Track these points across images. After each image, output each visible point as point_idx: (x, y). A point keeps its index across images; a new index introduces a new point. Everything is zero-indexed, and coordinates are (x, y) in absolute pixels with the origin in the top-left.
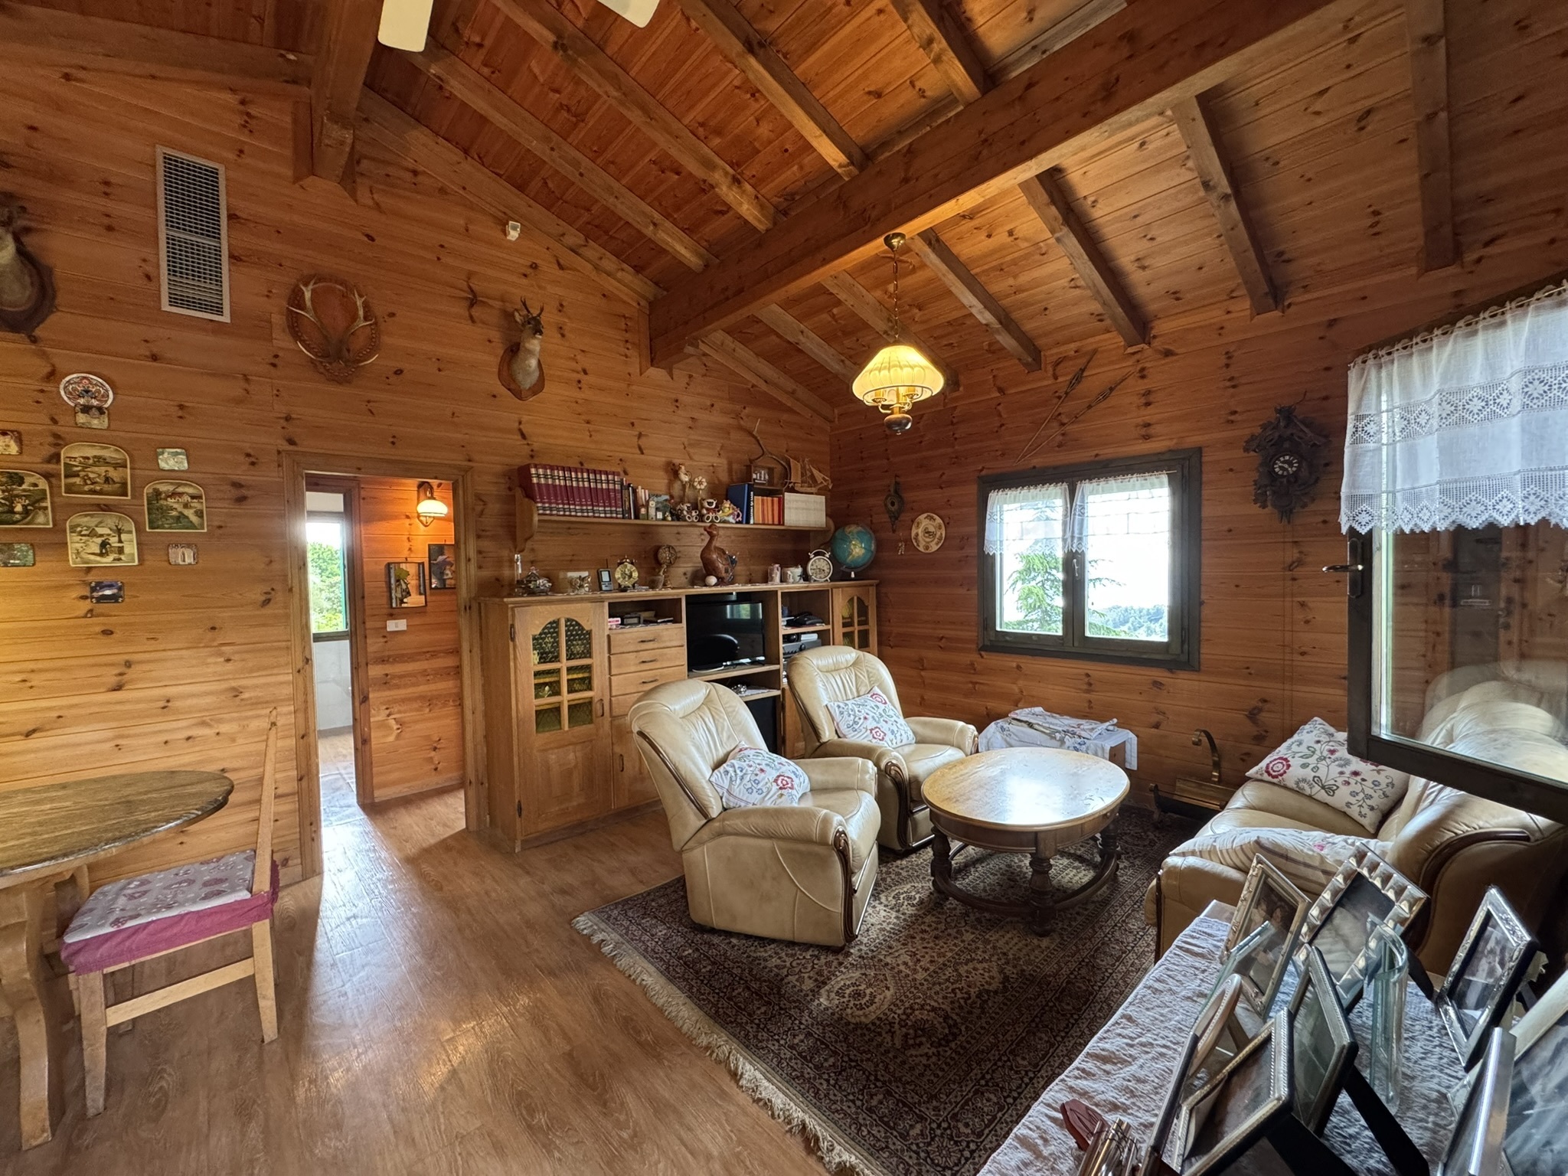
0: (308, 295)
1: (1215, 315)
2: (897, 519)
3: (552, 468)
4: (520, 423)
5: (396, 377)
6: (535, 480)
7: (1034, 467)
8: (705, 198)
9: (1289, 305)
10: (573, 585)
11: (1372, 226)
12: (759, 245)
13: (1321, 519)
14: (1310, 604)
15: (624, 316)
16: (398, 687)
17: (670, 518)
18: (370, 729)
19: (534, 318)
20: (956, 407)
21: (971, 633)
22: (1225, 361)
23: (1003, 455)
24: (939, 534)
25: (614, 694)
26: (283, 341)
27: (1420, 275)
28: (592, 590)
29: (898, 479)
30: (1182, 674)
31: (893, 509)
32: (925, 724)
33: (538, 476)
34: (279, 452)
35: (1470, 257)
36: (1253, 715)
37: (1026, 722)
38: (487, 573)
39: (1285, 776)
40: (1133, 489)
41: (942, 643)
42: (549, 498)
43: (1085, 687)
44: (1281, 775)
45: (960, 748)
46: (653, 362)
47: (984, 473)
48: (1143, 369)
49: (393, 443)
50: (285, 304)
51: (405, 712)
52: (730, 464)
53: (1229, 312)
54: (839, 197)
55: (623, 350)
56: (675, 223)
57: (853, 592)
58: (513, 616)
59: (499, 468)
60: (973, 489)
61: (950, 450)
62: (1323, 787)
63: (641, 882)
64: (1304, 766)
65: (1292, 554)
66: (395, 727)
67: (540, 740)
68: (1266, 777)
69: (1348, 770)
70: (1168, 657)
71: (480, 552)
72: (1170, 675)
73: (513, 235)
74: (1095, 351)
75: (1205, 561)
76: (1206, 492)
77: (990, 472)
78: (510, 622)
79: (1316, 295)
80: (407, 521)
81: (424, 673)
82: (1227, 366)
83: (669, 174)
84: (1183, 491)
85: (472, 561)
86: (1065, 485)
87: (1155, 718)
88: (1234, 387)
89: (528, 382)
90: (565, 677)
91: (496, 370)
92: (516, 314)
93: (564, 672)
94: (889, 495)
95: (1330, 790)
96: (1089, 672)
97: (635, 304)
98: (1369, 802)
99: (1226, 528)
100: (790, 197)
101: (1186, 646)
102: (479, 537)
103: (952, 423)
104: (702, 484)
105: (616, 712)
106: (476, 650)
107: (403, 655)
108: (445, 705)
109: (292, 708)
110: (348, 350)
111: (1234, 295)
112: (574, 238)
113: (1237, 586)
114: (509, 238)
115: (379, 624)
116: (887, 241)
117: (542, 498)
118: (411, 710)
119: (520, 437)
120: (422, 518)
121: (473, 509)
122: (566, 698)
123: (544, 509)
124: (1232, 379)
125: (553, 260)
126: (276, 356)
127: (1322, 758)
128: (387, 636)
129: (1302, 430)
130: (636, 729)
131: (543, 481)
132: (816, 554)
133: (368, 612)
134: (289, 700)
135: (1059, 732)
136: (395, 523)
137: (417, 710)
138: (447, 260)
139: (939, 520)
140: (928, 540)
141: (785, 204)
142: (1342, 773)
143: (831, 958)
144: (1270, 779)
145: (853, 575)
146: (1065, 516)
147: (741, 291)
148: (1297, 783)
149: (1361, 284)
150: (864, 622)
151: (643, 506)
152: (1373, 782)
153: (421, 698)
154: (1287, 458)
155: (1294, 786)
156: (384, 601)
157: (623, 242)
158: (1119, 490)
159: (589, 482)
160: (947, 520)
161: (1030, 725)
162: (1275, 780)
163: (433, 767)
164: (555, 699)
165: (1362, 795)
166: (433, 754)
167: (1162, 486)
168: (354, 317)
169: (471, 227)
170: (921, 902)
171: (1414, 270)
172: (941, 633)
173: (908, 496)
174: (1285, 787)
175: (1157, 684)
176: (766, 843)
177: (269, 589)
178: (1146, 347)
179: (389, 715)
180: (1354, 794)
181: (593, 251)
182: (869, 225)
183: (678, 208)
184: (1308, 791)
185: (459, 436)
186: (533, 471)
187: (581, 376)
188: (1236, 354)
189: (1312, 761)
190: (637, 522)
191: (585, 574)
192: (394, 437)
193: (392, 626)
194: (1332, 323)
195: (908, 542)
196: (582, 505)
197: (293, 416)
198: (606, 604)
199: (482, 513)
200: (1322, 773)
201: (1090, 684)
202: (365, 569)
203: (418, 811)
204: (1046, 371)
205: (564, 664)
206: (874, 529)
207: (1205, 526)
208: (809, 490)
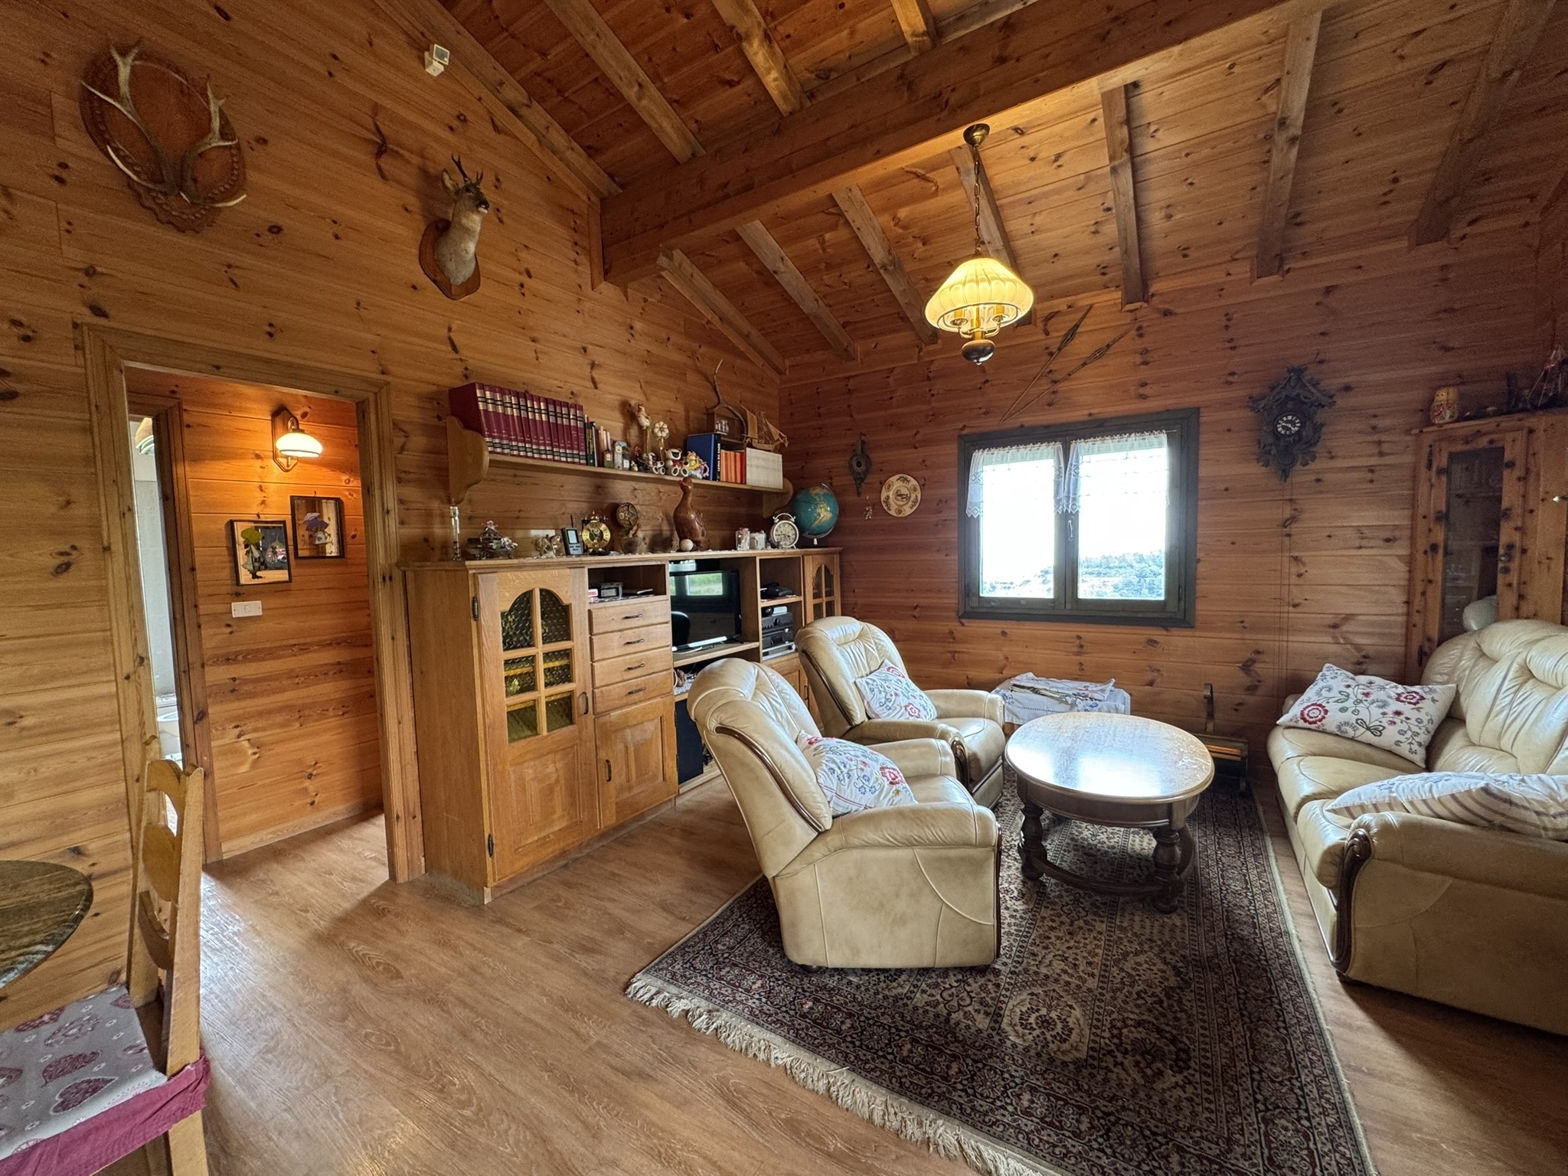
0: (124, 73)
1: (1217, 276)
2: (862, 480)
3: (503, 392)
4: (450, 329)
5: (270, 236)
6: (481, 406)
7: (1022, 426)
8: (715, 57)
9: (1288, 271)
10: (538, 547)
11: (1385, 194)
12: (778, 132)
13: (1314, 477)
14: (1304, 559)
15: (572, 211)
16: (252, 695)
17: (636, 469)
18: (211, 756)
19: (474, 185)
20: (932, 361)
21: (951, 600)
22: (1225, 323)
23: (986, 413)
24: (913, 497)
25: (597, 684)
26: (74, 143)
27: (1410, 249)
28: (558, 552)
29: (863, 438)
30: (1175, 631)
31: (859, 470)
32: (946, 696)
33: (485, 401)
34: (76, 326)
35: (1456, 234)
36: (1247, 666)
37: (1029, 688)
38: (414, 531)
39: (1324, 721)
40: (1132, 448)
41: (916, 613)
42: (500, 432)
43: (1076, 649)
44: (1320, 720)
45: (991, 718)
46: (606, 274)
47: (965, 432)
48: (1140, 328)
49: (271, 335)
50: (77, 82)
51: (263, 729)
52: (687, 410)
53: (1229, 274)
54: (901, 77)
55: (573, 255)
56: (662, 90)
57: (820, 559)
58: (476, 585)
59: (425, 389)
60: (952, 450)
61: (925, 407)
62: (1368, 729)
63: (684, 919)
64: (1343, 710)
65: (1288, 512)
66: (250, 752)
67: (513, 750)
68: (1301, 723)
69: (1390, 710)
70: (1163, 615)
71: (401, 502)
72: (1165, 633)
73: (436, 68)
74: (1091, 307)
75: (1201, 518)
76: (1203, 452)
77: (975, 430)
78: (472, 595)
79: (1314, 262)
80: (258, 463)
81: (291, 675)
82: (1227, 327)
83: (675, 14)
84: (1182, 449)
85: (392, 514)
86: (1059, 445)
87: (1149, 676)
88: (1233, 348)
89: (462, 273)
90: (541, 666)
91: (416, 252)
92: (446, 177)
93: (540, 659)
94: (854, 456)
95: (1377, 731)
96: (1080, 634)
97: (585, 198)
98: (1417, 739)
99: (1223, 487)
100: (824, 74)
101: (1182, 603)
102: (399, 480)
103: (929, 379)
104: (663, 431)
105: (600, 708)
106: (401, 636)
107: (258, 651)
108: (323, 715)
109: (118, 736)
110: (195, 181)
111: (1236, 257)
112: (514, 92)
113: (1233, 543)
114: (429, 70)
115: (220, 608)
116: (968, 135)
117: (490, 430)
118: (272, 726)
119: (450, 349)
120: (280, 459)
121: (391, 442)
122: (543, 693)
123: (494, 445)
124: (1231, 340)
125: (487, 117)
126: (64, 166)
127: (1358, 702)
128: (233, 625)
129: (1310, 391)
130: (712, 724)
131: (491, 408)
132: (781, 519)
133: (200, 591)
134: (112, 723)
135: (1069, 696)
136: (236, 465)
137: (282, 726)
138: (340, 77)
139: (913, 482)
140: (901, 503)
141: (816, 83)
142: (1384, 714)
143: (981, 981)
144: (1307, 725)
145: (816, 542)
146: (1058, 476)
147: (749, 187)
148: (1339, 727)
149: (1357, 254)
150: (829, 593)
151: (608, 451)
152: (1417, 720)
153: (288, 708)
154: (1290, 418)
155: (1335, 730)
156: (226, 574)
157: (581, 108)
158: (1117, 450)
159: (548, 414)
160: (922, 482)
161: (1035, 691)
162: (1313, 726)
163: (309, 801)
164: (528, 696)
165: (1409, 734)
166: (307, 783)
167: (1160, 445)
168: (205, 131)
169: (375, 40)
170: (1020, 892)
171: (1404, 244)
172: (915, 602)
173: (875, 456)
174: (1324, 732)
175: (1152, 642)
176: (904, 854)
177: (67, 548)
178: (1145, 305)
179: (239, 736)
180: (1402, 732)
181: (538, 115)
182: (945, 113)
183: (672, 69)
184: (1351, 733)
185: (370, 337)
186: (479, 393)
187: (525, 279)
188: (1235, 316)
189: (1349, 704)
190: (601, 470)
191: (552, 533)
192: (271, 325)
193: (242, 609)
194: (1328, 290)
195: (878, 506)
196: (538, 444)
197: (99, 269)
198: (586, 570)
199: (402, 449)
200: (1364, 714)
201: (1081, 647)
202: (195, 528)
203: (301, 865)
204: (1036, 325)
205: (540, 649)
206: (837, 493)
207: (1201, 486)
208: (767, 446)
